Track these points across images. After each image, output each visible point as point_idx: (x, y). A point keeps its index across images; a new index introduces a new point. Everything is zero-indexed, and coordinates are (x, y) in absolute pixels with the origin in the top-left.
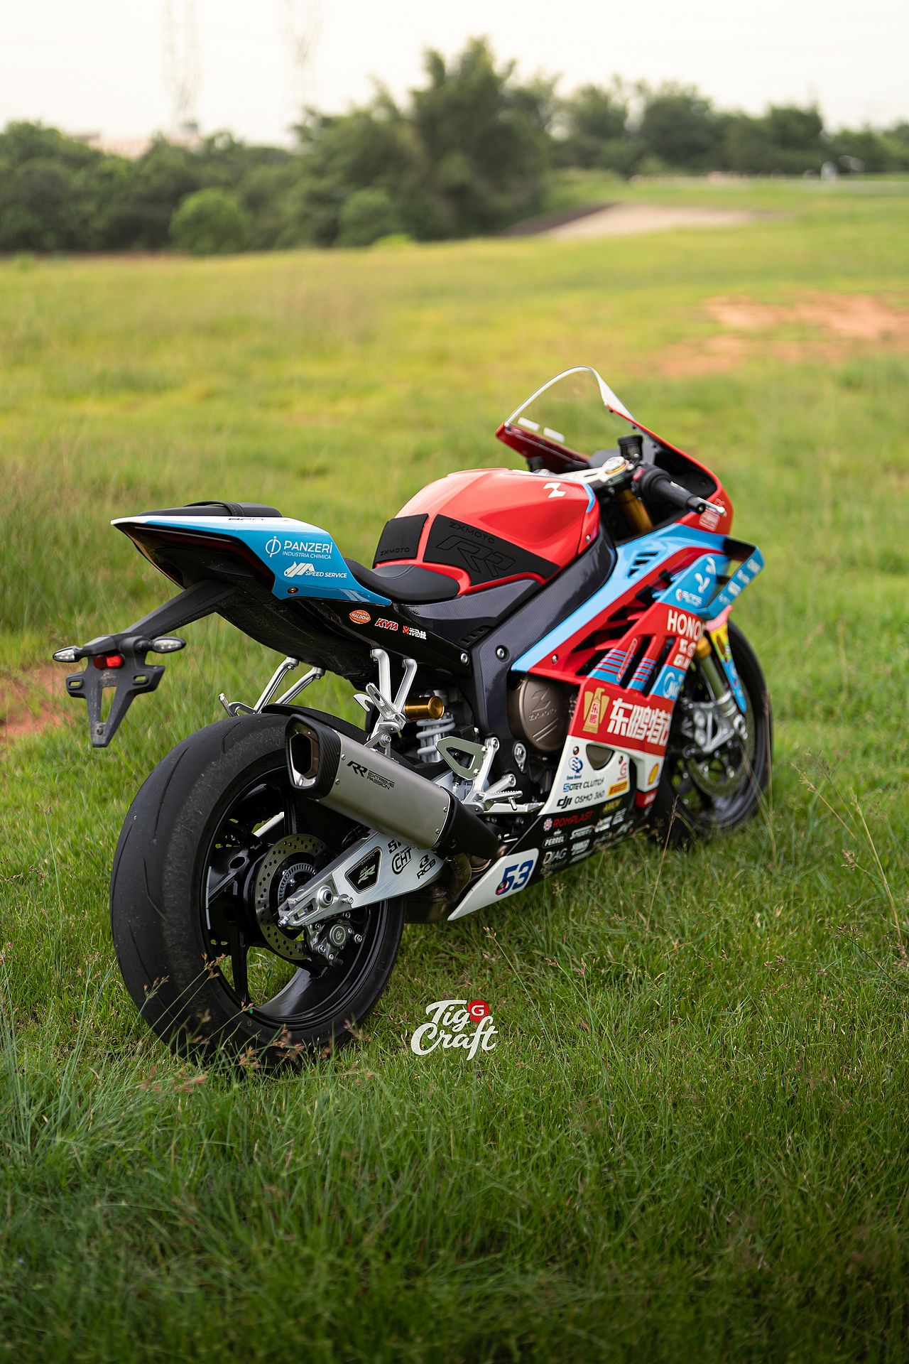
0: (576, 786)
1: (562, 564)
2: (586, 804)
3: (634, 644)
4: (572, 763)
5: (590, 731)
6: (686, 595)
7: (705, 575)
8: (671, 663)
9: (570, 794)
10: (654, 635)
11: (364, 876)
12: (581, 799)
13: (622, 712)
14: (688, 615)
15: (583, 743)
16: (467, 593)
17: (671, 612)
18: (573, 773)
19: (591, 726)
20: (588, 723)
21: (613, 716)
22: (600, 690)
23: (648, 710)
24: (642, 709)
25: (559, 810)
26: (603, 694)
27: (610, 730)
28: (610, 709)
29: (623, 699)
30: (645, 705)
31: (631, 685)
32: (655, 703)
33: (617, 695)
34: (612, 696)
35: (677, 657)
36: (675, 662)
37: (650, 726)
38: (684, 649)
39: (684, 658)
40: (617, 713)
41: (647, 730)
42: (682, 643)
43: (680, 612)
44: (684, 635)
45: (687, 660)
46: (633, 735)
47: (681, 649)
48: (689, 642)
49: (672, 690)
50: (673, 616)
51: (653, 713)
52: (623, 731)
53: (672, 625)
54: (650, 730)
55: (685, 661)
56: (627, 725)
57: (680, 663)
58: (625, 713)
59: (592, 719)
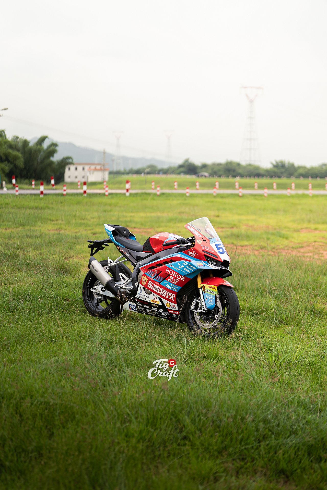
0: (141, 295)
1: (156, 252)
2: (144, 300)
3: (156, 271)
4: (140, 289)
6: (173, 266)
7: (182, 265)
8: (167, 280)
9: (140, 296)
10: (162, 272)
11: (104, 289)
13: (151, 284)
14: (174, 271)
15: (142, 286)
16: (144, 252)
17: (167, 268)
18: (140, 291)
19: (144, 284)
20: (143, 282)
21: (149, 283)
22: (145, 277)
23: (158, 287)
24: (157, 286)
25: (138, 298)
27: (148, 286)
28: (148, 282)
29: (152, 281)
30: (158, 285)
31: (154, 279)
32: (161, 287)
33: (150, 280)
34: (149, 280)
35: (169, 279)
36: (168, 280)
37: (160, 291)
38: (172, 279)
39: (172, 281)
40: (150, 284)
41: (159, 291)
42: (171, 277)
43: (170, 269)
44: (172, 275)
45: (174, 282)
46: (156, 291)
47: (171, 278)
48: (174, 278)
49: (167, 286)
50: (168, 270)
51: (161, 288)
52: (152, 289)
53: (167, 271)
54: (160, 292)
55: (173, 282)
56: (153, 288)
57: (170, 281)
58: (152, 285)
59: (144, 282)
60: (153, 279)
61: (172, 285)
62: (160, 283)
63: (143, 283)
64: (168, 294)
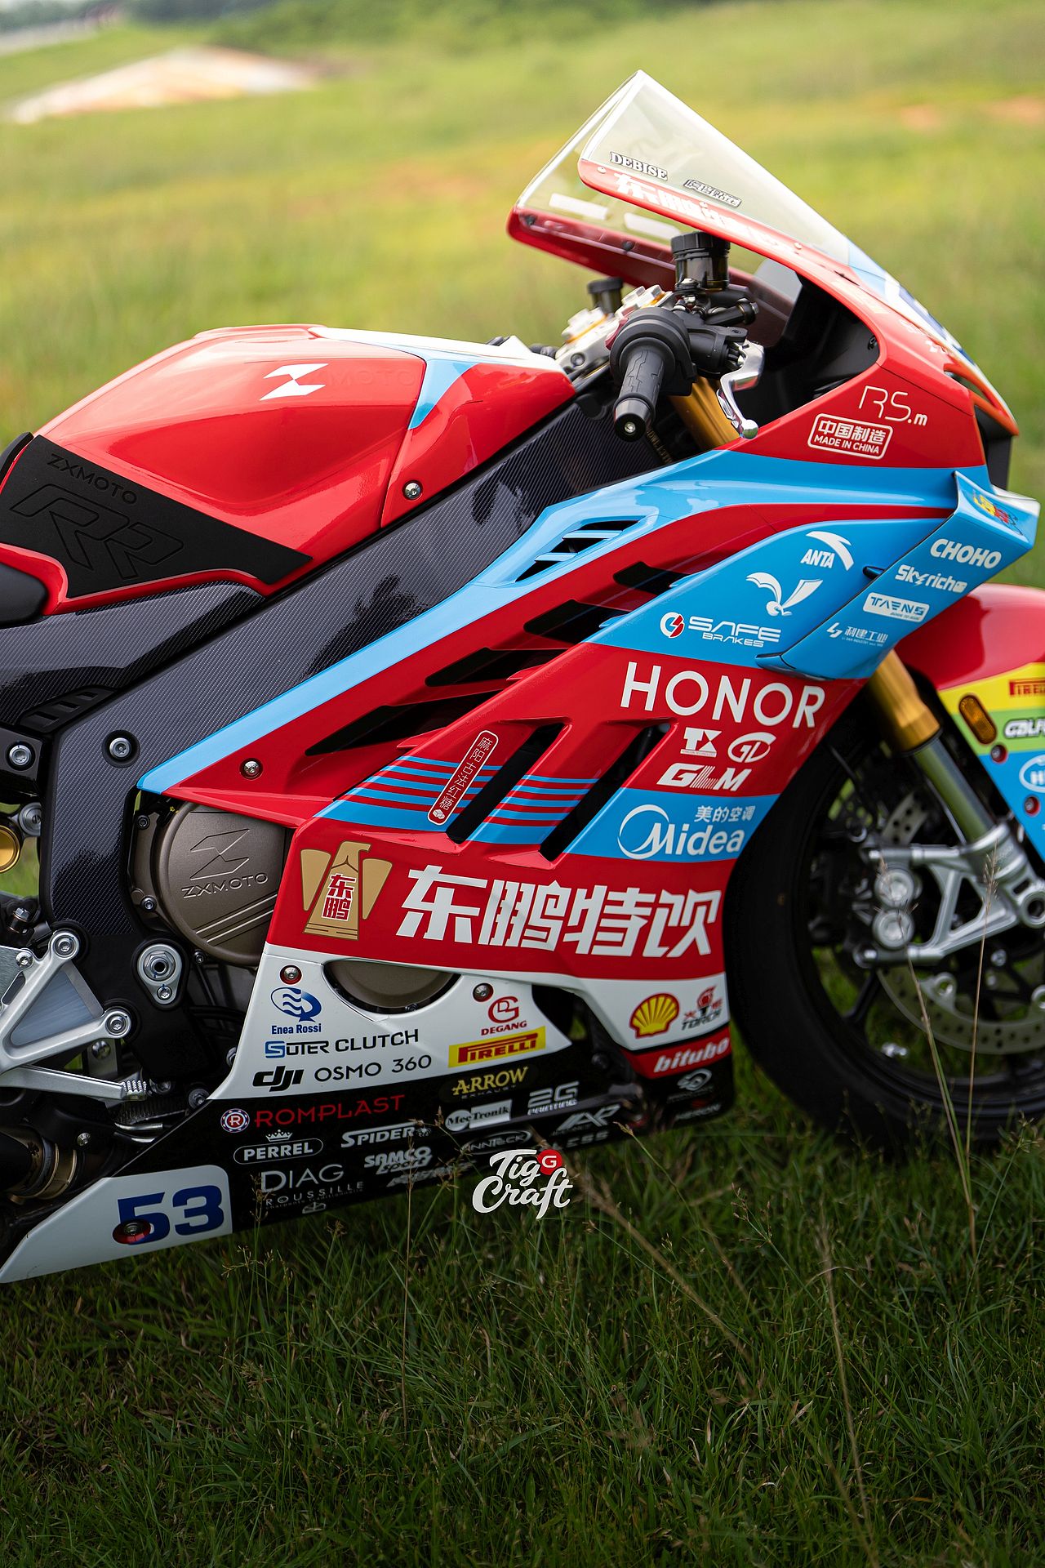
0: (309, 1048)
1: (319, 555)
2: (348, 1083)
3: (486, 744)
4: (280, 1000)
5: (332, 933)
6: (697, 623)
8: (649, 783)
9: (291, 1063)
10: (567, 720)
12: (337, 1073)
13: (445, 895)
14: (713, 672)
16: (64, 609)
17: (632, 667)
18: (294, 1022)
19: (338, 923)
20: (319, 917)
21: (414, 900)
22: (349, 850)
23: (554, 888)
24: (528, 889)
25: (264, 1092)
26: (363, 855)
27: (408, 928)
28: (398, 887)
29: (450, 865)
30: (540, 878)
31: (481, 833)
32: (581, 874)
33: (422, 859)
34: (404, 860)
35: (675, 768)
36: (666, 779)
37: (573, 921)
38: (709, 750)
39: (709, 769)
40: (430, 897)
41: (566, 929)
42: (693, 735)
43: (672, 665)
44: (702, 720)
45: (730, 771)
46: (513, 942)
47: (690, 748)
48: (729, 729)
49: (660, 843)
50: (643, 676)
51: (581, 893)
52: (463, 934)
53: (639, 697)
54: (578, 928)
55: (716, 775)
56: (477, 923)
57: (687, 780)
58: (463, 896)
59: (333, 908)
60: (459, 830)
61: (704, 813)
62: (552, 847)
63: (319, 922)
64: (661, 914)
